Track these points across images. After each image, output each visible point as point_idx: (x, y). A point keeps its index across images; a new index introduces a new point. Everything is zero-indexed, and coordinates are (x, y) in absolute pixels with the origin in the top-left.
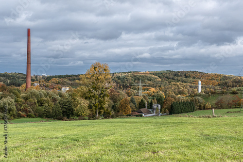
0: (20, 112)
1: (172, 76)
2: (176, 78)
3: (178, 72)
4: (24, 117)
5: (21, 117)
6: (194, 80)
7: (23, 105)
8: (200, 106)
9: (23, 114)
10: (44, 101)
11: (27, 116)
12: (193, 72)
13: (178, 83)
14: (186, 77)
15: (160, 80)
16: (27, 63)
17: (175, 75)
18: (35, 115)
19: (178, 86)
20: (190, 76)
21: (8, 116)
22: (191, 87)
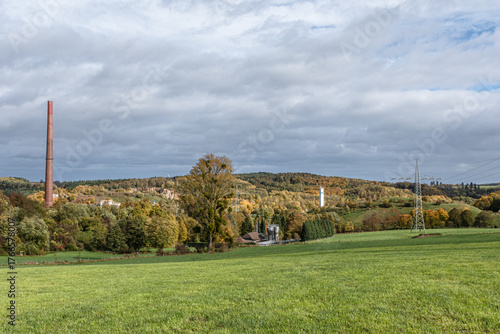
0: (53, 242)
1: (270, 182)
2: (277, 184)
3: (281, 174)
4: (60, 250)
5: (55, 250)
6: (307, 187)
7: (57, 230)
8: (337, 227)
9: (59, 245)
10: (89, 222)
11: (66, 249)
12: (303, 175)
13: (284, 192)
14: (292, 182)
15: (254, 187)
16: (47, 159)
17: (275, 180)
18: (79, 246)
19: (284, 197)
20: (298, 182)
21: (37, 249)
22: (304, 198)
